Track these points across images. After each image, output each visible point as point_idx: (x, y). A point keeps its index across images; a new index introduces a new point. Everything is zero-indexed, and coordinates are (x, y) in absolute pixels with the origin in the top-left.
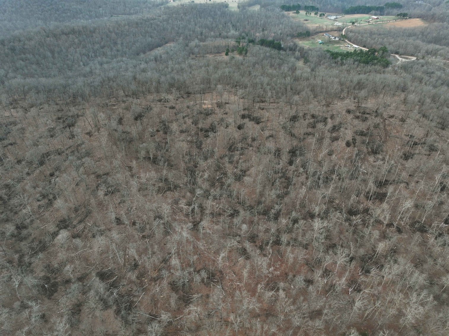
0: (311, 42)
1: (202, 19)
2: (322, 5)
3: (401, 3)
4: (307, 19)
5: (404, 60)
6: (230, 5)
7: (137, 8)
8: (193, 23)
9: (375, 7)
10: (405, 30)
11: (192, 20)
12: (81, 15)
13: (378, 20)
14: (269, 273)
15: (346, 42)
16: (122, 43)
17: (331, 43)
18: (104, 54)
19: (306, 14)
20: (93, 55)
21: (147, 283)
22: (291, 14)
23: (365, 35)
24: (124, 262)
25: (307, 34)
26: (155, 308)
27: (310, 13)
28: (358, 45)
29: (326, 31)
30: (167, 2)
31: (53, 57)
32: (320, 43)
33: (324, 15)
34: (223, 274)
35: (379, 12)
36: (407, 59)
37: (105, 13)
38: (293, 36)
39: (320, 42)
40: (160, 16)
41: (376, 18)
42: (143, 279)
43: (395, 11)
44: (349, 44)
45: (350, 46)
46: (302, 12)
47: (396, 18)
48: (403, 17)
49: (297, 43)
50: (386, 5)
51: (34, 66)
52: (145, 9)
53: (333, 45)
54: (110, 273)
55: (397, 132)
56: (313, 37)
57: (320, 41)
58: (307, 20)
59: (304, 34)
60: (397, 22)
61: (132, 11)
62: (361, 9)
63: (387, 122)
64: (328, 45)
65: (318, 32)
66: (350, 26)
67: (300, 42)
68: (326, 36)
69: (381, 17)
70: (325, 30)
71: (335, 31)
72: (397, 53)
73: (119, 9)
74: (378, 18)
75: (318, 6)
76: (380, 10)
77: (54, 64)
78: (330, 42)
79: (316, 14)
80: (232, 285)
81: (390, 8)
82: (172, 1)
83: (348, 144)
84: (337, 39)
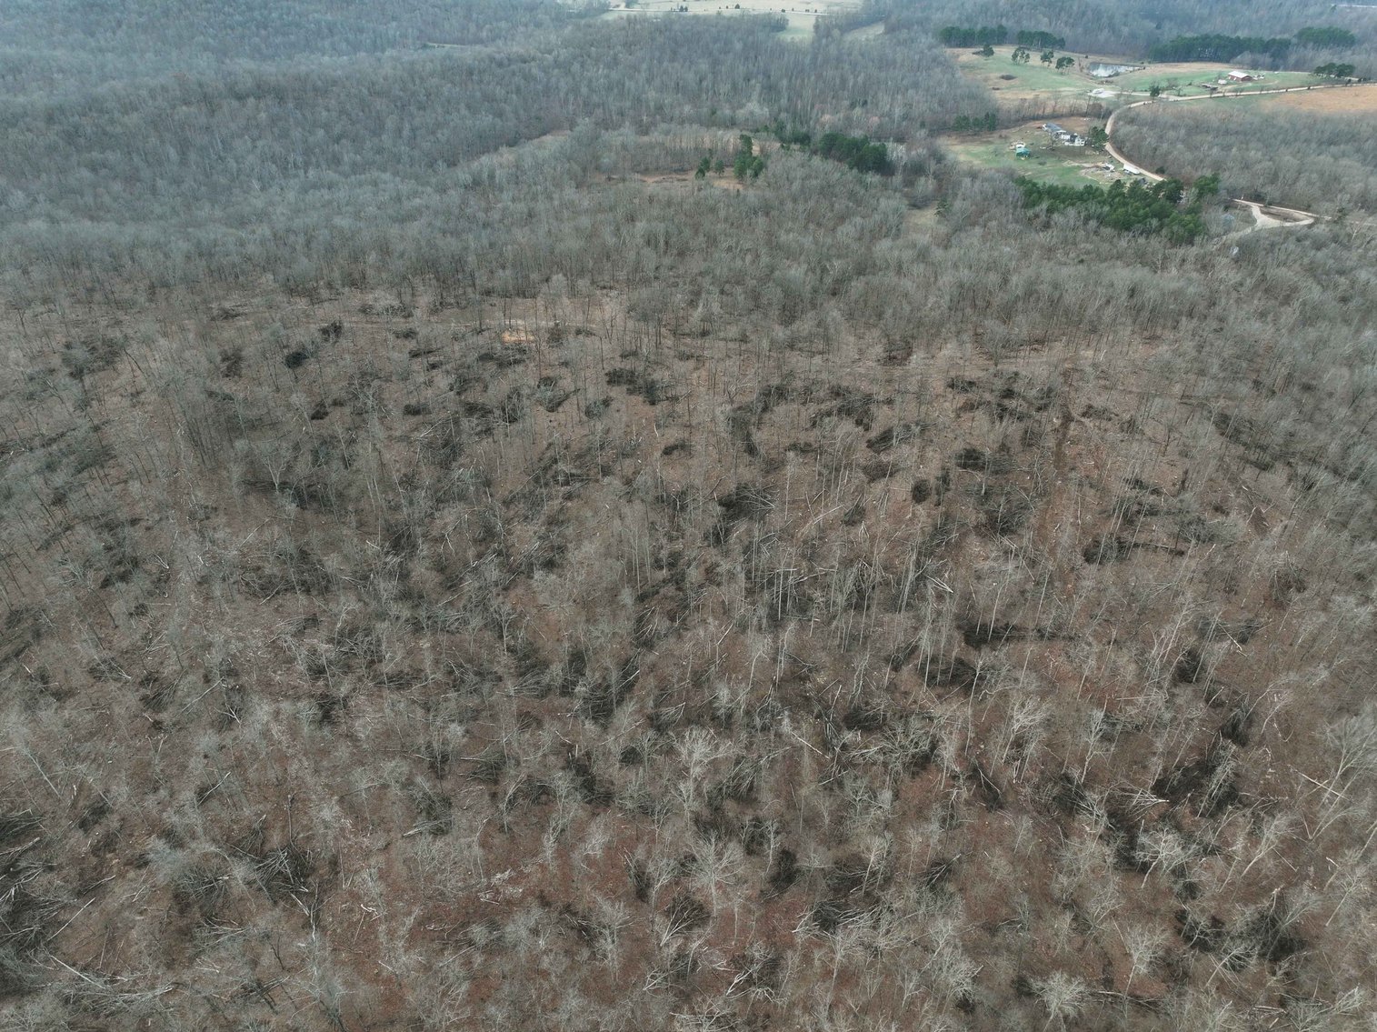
0: (991, 148)
1: (676, 64)
2: (1080, 30)
3: (1355, 31)
4: (1012, 73)
5: (1273, 223)
6: (794, 22)
7: (503, 24)
8: (642, 77)
9: (1261, 40)
10: (1327, 120)
11: (644, 66)
12: (327, 43)
13: (1250, 84)
14: (488, 887)
15: (1106, 153)
16: (399, 131)
17: (1055, 156)
18: (336, 161)
19: (1015, 56)
20: (300, 159)
21: (115, 870)
22: (967, 55)
23: (1171, 134)
24: (76, 797)
25: (988, 123)
26: (107, 952)
27: (1028, 56)
28: (1138, 164)
29: (1055, 116)
30: (605, 9)
31: (183, 161)
32: (1020, 155)
33: (1070, 61)
34: (337, 873)
35: (1267, 59)
36: (1286, 218)
37: (404, 36)
38: (939, 128)
39: (1018, 151)
40: (550, 52)
41: (1243, 79)
42: (109, 856)
43: (1324, 56)
44: (1112, 160)
45: (1112, 167)
46: (1004, 52)
47: (1311, 79)
48: (1339, 76)
49: (943, 149)
50: (1300, 35)
51: (117, 187)
52: (522, 29)
53: (1060, 160)
54: (24, 824)
55: (1096, 467)
56: (1004, 132)
57: (1021, 147)
58: (1008, 78)
59: (977, 123)
60: (1313, 94)
61: (484, 34)
62: (1208, 46)
63: (1073, 429)
64: (1041, 160)
65: (1024, 118)
66: (1141, 102)
67: (959, 148)
68: (1044, 132)
69: (1262, 75)
70: (1048, 111)
71: (1085, 115)
72: (1257, 198)
73: (447, 26)
74: (1248, 79)
75: (1067, 32)
76: (1273, 53)
77: (177, 182)
78: (1055, 151)
79: (1045, 58)
80: (351, 910)
81: (1310, 45)
82: (623, 6)
83: (919, 493)
84: (1078, 143)
